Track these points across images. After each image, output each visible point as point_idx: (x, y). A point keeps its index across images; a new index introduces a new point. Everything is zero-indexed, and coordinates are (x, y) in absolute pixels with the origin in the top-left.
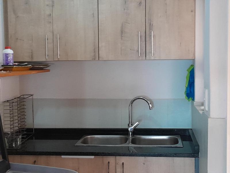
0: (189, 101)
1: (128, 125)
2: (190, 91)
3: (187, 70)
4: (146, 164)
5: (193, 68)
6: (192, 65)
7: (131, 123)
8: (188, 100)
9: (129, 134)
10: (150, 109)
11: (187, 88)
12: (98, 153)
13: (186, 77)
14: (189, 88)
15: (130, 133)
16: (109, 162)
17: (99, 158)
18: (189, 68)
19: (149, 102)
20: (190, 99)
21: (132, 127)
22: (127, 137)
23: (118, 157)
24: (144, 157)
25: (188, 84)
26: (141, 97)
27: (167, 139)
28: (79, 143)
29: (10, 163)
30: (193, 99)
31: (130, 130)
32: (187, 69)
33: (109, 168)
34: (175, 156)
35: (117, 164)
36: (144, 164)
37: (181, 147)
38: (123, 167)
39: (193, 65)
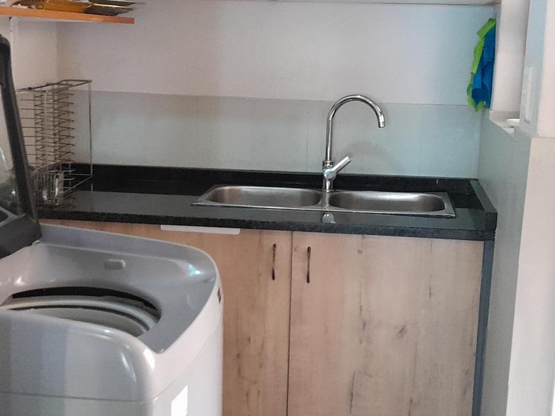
0: (477, 111)
1: (324, 163)
2: (483, 83)
3: (478, 33)
4: (364, 254)
5: (495, 25)
6: (490, 19)
7: (330, 159)
8: (473, 108)
9: (324, 187)
10: (379, 126)
11: (474, 77)
12: (250, 222)
13: (475, 50)
14: (479, 78)
15: (328, 184)
16: (275, 245)
17: (252, 235)
18: (484, 27)
19: (378, 110)
20: (481, 104)
21: (332, 167)
22: (319, 193)
23: (297, 234)
24: (360, 236)
25: (478, 67)
26: (359, 97)
27: (416, 199)
28: (203, 200)
29: (41, 224)
30: (488, 105)
31: (327, 176)
32: (477, 31)
33: (274, 260)
34: (436, 234)
35: (295, 250)
36: (360, 252)
37: (452, 217)
38: (309, 257)
39: (495, 20)
